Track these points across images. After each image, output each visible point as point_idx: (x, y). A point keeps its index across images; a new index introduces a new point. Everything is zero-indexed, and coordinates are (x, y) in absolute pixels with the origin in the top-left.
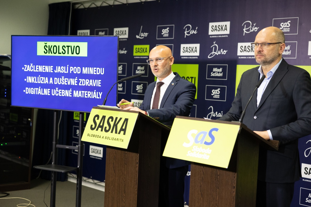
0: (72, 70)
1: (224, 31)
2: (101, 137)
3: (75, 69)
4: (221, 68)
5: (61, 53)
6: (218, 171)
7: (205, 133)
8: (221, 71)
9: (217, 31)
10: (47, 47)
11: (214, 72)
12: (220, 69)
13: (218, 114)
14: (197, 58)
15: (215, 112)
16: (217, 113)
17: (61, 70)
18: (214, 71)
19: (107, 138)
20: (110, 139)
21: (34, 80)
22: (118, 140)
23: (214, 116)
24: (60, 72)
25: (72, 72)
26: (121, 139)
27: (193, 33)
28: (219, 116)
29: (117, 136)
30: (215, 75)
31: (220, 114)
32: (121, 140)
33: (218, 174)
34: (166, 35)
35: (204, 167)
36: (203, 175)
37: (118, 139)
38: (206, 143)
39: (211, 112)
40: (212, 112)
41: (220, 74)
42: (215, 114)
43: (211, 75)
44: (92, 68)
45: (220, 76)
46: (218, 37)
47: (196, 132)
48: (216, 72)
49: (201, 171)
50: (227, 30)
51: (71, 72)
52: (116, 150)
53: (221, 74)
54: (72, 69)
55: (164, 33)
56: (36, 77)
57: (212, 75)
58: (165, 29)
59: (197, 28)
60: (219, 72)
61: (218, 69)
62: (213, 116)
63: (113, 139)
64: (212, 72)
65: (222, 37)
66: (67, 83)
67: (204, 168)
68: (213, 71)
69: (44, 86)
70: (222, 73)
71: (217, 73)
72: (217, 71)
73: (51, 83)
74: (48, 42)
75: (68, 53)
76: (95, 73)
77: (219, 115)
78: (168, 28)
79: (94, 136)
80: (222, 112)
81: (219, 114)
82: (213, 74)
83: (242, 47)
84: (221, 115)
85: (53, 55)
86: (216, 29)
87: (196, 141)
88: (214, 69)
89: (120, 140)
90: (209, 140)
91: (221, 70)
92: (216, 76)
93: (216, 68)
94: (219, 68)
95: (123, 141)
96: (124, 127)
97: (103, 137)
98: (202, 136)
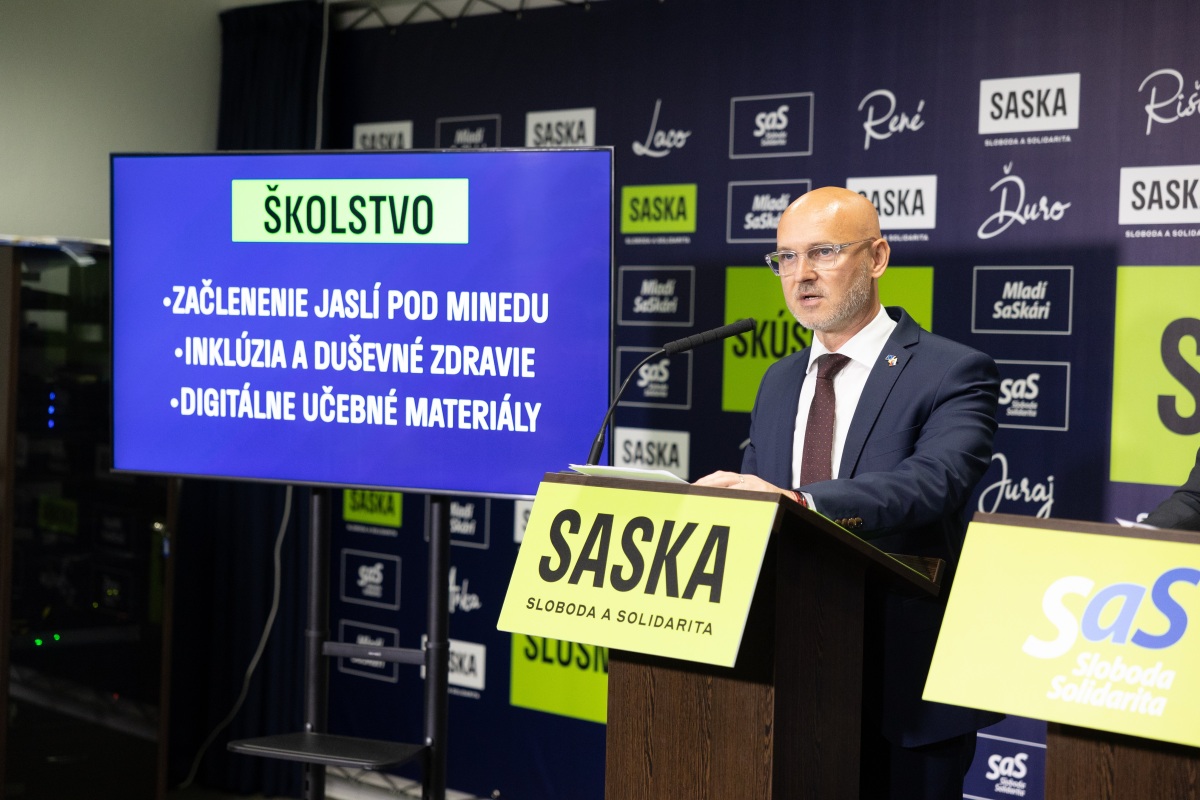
0: (398, 306)
1: (1051, 118)
2: (599, 613)
3: (412, 300)
4: (1040, 284)
5: (343, 231)
6: (1188, 766)
7: (1133, 593)
8: (1042, 296)
9: (1017, 116)
10: (278, 204)
11: (1009, 302)
12: (1035, 289)
13: (1031, 487)
14: (925, 238)
15: (1015, 479)
16: (1025, 482)
17: (345, 305)
18: (1009, 296)
19: (626, 616)
20: (645, 620)
21: (221, 351)
22: (686, 627)
23: (1014, 496)
24: (342, 316)
25: (399, 312)
26: (699, 623)
27: (905, 128)
28: (1037, 499)
29: (677, 607)
30: (1013, 312)
31: (1043, 489)
32: (703, 627)
33: (1192, 780)
34: (777, 139)
35: (1117, 749)
36: (1110, 787)
37: (682, 623)
39: (1000, 478)
40: (1005, 481)
41: (1035, 307)
42: (1016, 487)
43: (996, 316)
44: (494, 295)
45: (1040, 316)
46: (1023, 141)
47: (1086, 589)
48: (1016, 300)
49: (1099, 768)
50: (1065, 113)
51: (391, 316)
52: (657, 671)
53: (1042, 309)
54: (396, 299)
55: (767, 131)
56: (227, 341)
57: (1001, 312)
58: (768, 111)
59: (921, 104)
60: (1030, 302)
61: (1028, 288)
62: (1008, 496)
63: (658, 621)
64: (1000, 299)
65: (1043, 145)
66: (374, 362)
67: (1112, 751)
68: (1004, 296)
69: (265, 381)
70: (1048, 304)
71: (1024, 304)
72: (1024, 297)
73: (300, 365)
74: (281, 183)
75: (378, 230)
76: (504, 319)
77: (1039, 492)
78: (784, 108)
79: (560, 607)
80: (1051, 479)
81: (1038, 486)
82: (1002, 308)
83: (1139, 188)
84: (1047, 492)
85: (307, 237)
86: (1012, 107)
87: (1091, 630)
88: (1008, 285)
89: (695, 625)
91: (1044, 290)
92: (1018, 319)
93: (1015, 285)
94: (1033, 284)
95: (709, 630)
96: (709, 569)
97: (607, 615)
98: (1118, 603)
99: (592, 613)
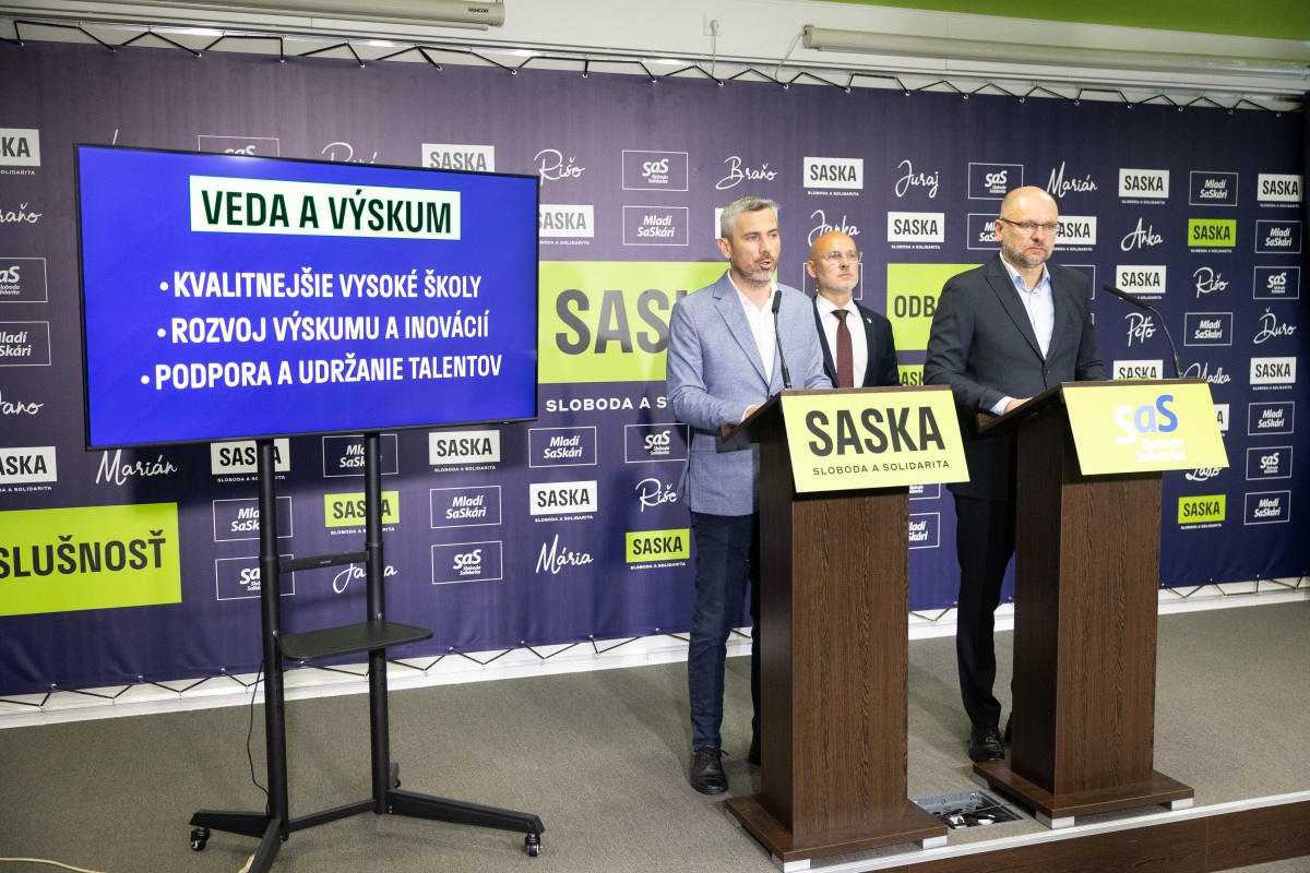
2: (870, 468)
7: (1150, 409)
19: (889, 467)
20: (903, 466)
22: (932, 466)
29: (919, 456)
32: (942, 464)
35: (1094, 484)
37: (928, 464)
38: (1163, 428)
47: (1131, 410)
49: (1087, 495)
52: (830, 501)
63: (911, 466)
67: (1092, 486)
79: (839, 470)
87: (1141, 429)
89: (936, 464)
90: (1167, 422)
95: (946, 464)
96: (929, 431)
97: (875, 468)
98: (1145, 415)
99: (864, 469)
